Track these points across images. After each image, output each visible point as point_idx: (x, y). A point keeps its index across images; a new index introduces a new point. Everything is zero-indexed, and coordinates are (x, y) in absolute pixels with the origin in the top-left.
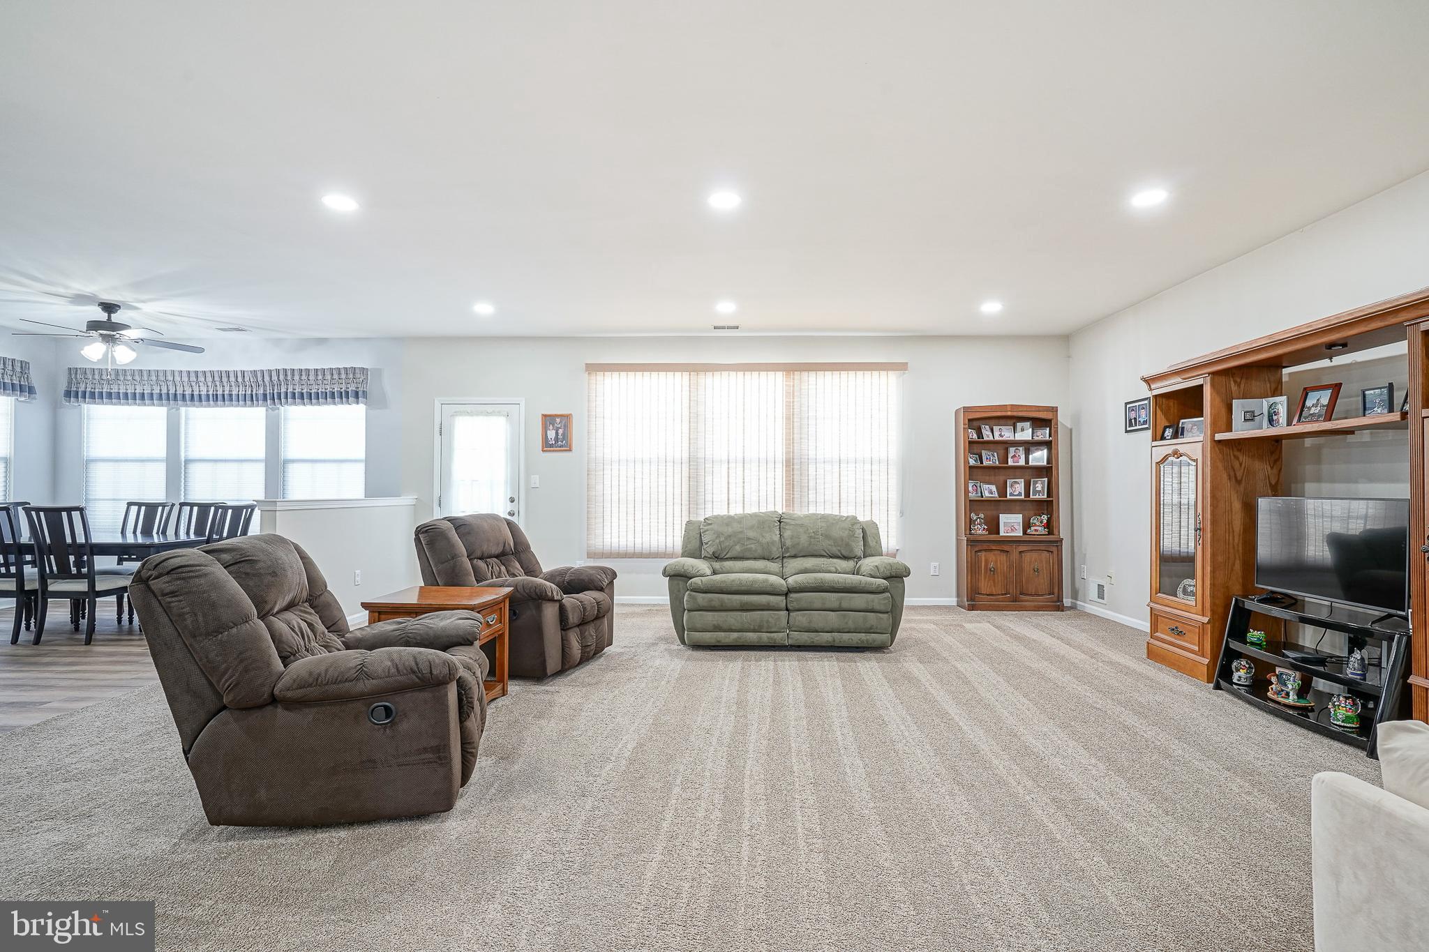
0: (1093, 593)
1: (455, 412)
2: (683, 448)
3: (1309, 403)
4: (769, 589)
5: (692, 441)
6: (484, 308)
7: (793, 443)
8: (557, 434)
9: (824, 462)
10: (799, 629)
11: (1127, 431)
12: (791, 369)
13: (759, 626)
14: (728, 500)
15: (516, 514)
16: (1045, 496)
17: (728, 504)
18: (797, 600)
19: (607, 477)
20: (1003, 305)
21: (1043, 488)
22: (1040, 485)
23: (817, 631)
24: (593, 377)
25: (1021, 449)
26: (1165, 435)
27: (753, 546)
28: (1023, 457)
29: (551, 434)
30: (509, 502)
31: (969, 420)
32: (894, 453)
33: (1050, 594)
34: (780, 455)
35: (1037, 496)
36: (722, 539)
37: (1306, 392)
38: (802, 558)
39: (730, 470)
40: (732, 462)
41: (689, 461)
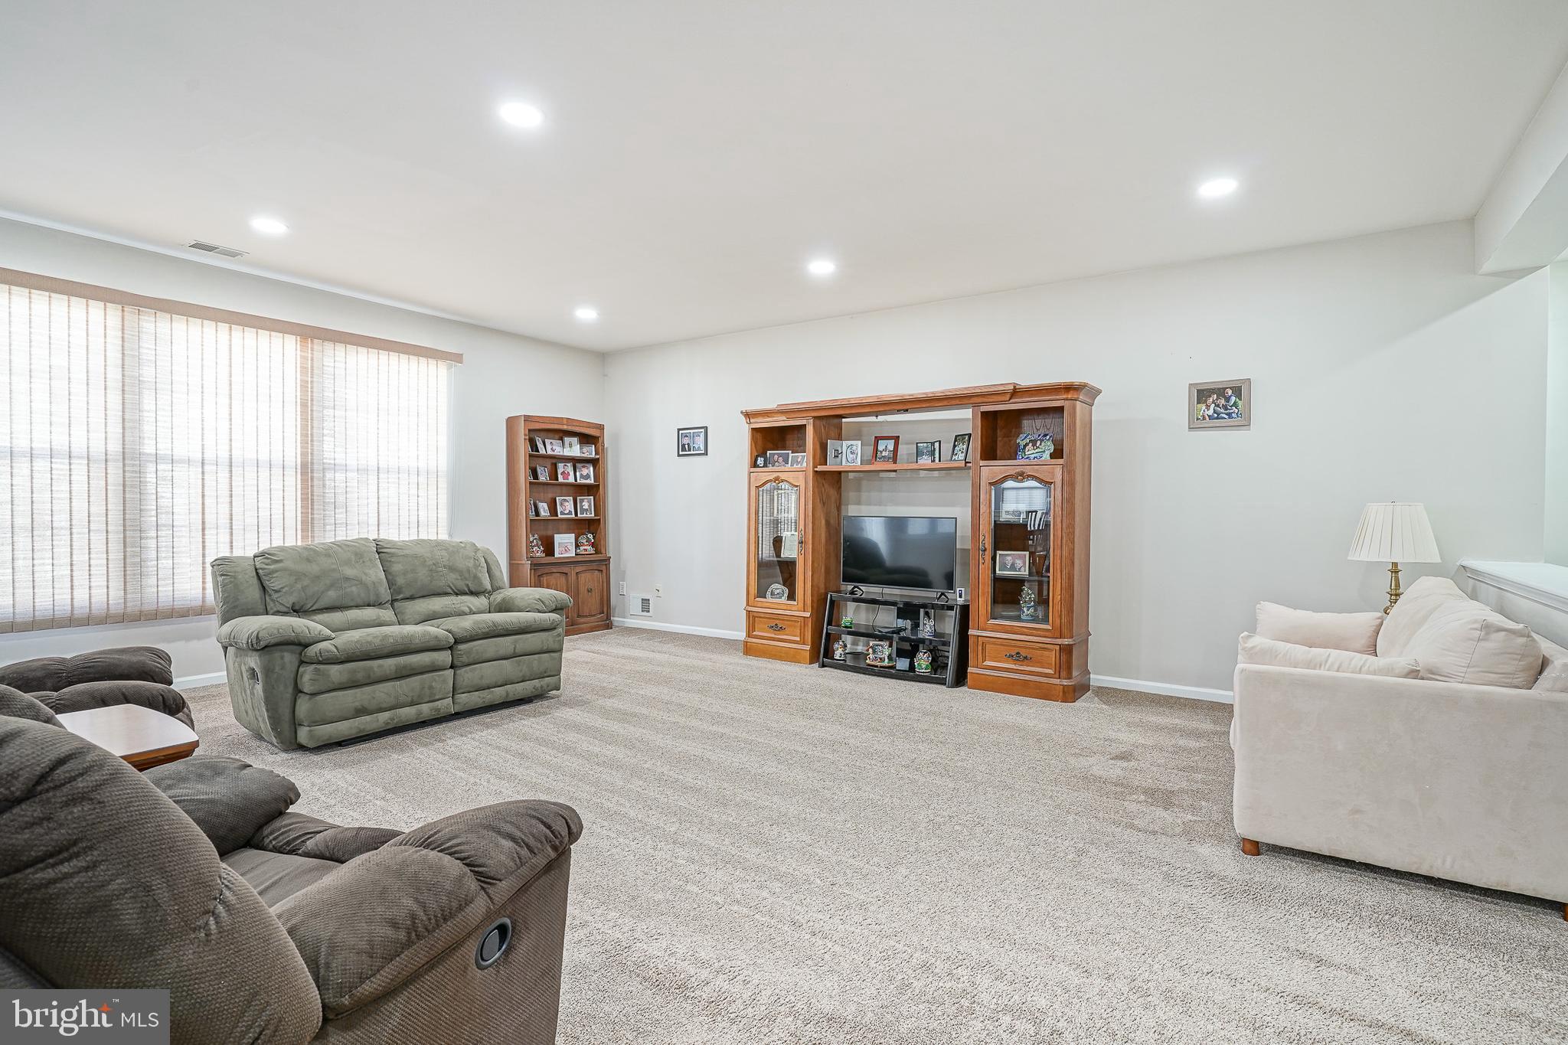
0: (635, 606)
2: (109, 435)
3: (880, 448)
4: (432, 643)
5: (127, 425)
7: (312, 441)
9: (358, 470)
10: (467, 689)
11: (679, 455)
12: (308, 334)
13: (419, 696)
14: (203, 523)
16: (593, 515)
17: (203, 529)
18: (469, 652)
20: (598, 314)
21: (590, 506)
22: (587, 503)
23: (489, 688)
25: (569, 465)
26: (758, 463)
27: (354, 589)
28: (572, 473)
31: (529, 430)
32: (443, 462)
33: (600, 614)
34: (293, 455)
35: (585, 515)
36: (306, 582)
37: (877, 439)
38: (421, 600)
39: (206, 477)
40: (210, 464)
41: (124, 459)
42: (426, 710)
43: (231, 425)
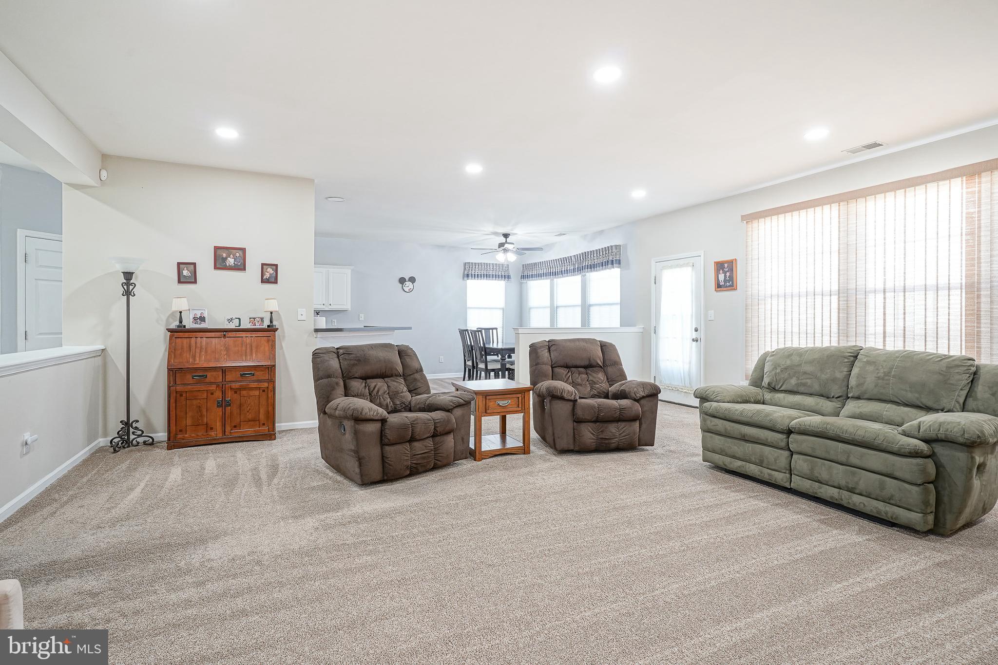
1: (662, 267)
2: (832, 280)
4: (768, 424)
5: (841, 273)
6: (639, 194)
7: (979, 263)
8: (725, 276)
10: (802, 475)
13: (760, 460)
15: (699, 340)
19: (762, 310)
23: (821, 482)
24: (750, 226)
27: (808, 381)
29: (721, 277)
30: (694, 330)
34: (957, 279)
36: (778, 371)
38: (864, 401)
39: (887, 301)
40: (890, 292)
41: (839, 293)
42: (766, 474)
43: (905, 262)
